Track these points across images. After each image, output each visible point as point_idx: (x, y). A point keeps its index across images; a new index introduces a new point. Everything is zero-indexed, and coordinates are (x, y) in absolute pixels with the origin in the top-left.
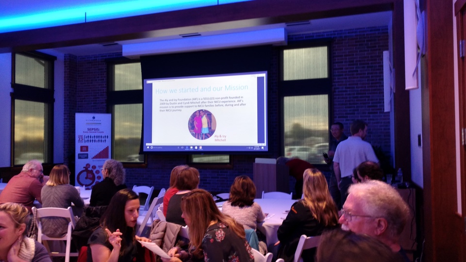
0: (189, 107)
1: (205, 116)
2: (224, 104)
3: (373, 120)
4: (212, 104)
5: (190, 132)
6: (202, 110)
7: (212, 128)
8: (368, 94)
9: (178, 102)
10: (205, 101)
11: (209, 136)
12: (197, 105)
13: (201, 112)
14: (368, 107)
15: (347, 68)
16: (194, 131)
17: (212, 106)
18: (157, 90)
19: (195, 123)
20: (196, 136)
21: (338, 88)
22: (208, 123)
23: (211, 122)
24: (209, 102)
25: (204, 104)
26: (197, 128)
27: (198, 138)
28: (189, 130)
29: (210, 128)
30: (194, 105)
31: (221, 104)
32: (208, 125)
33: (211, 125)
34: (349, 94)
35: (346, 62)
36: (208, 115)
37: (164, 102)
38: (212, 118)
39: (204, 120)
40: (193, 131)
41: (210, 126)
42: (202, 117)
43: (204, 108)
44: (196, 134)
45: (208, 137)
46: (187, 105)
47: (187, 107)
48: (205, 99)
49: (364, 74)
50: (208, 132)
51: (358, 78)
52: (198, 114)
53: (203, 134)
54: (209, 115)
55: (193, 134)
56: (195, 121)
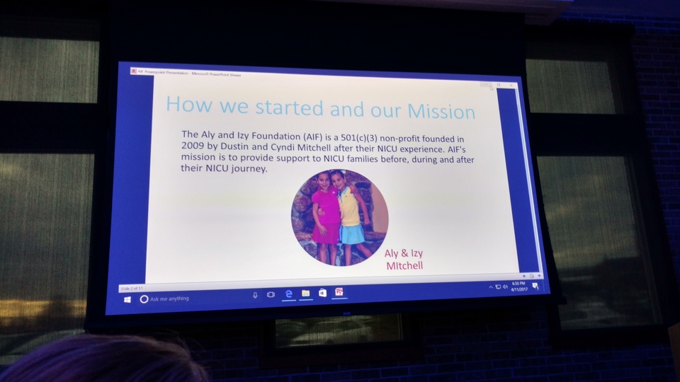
0: (294, 159)
1: (348, 190)
2: (409, 156)
4: (370, 154)
5: (300, 240)
6: (338, 171)
7: (376, 229)
9: (251, 142)
10: (346, 143)
11: (366, 251)
12: (321, 154)
13: (335, 177)
16: (313, 238)
17: (371, 160)
18: (173, 100)
19: (317, 212)
20: (323, 254)
22: (360, 211)
23: (370, 209)
24: (359, 148)
25: (346, 154)
26: (322, 228)
27: (329, 262)
28: (296, 233)
29: (367, 228)
30: (311, 154)
31: (398, 154)
32: (362, 219)
33: (370, 218)
36: (358, 186)
37: (199, 139)
38: (374, 196)
39: (348, 202)
40: (309, 236)
41: (367, 222)
42: (339, 192)
43: (345, 166)
44: (319, 245)
45: (365, 258)
46: (284, 153)
47: (287, 159)
48: (345, 138)
50: (362, 240)
52: (323, 183)
53: (344, 246)
54: (363, 188)
55: (309, 249)
56: (315, 206)
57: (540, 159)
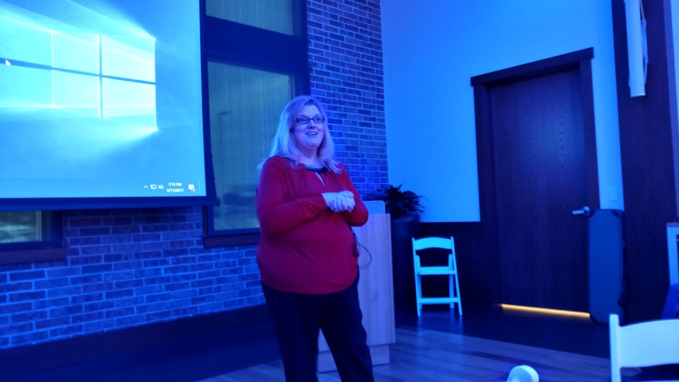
3: (366, 137)
8: (359, 88)
14: (360, 112)
15: (327, 28)
21: (316, 65)
34: (333, 82)
35: (326, 14)
49: (352, 47)
51: (343, 52)
57: (211, 65)
